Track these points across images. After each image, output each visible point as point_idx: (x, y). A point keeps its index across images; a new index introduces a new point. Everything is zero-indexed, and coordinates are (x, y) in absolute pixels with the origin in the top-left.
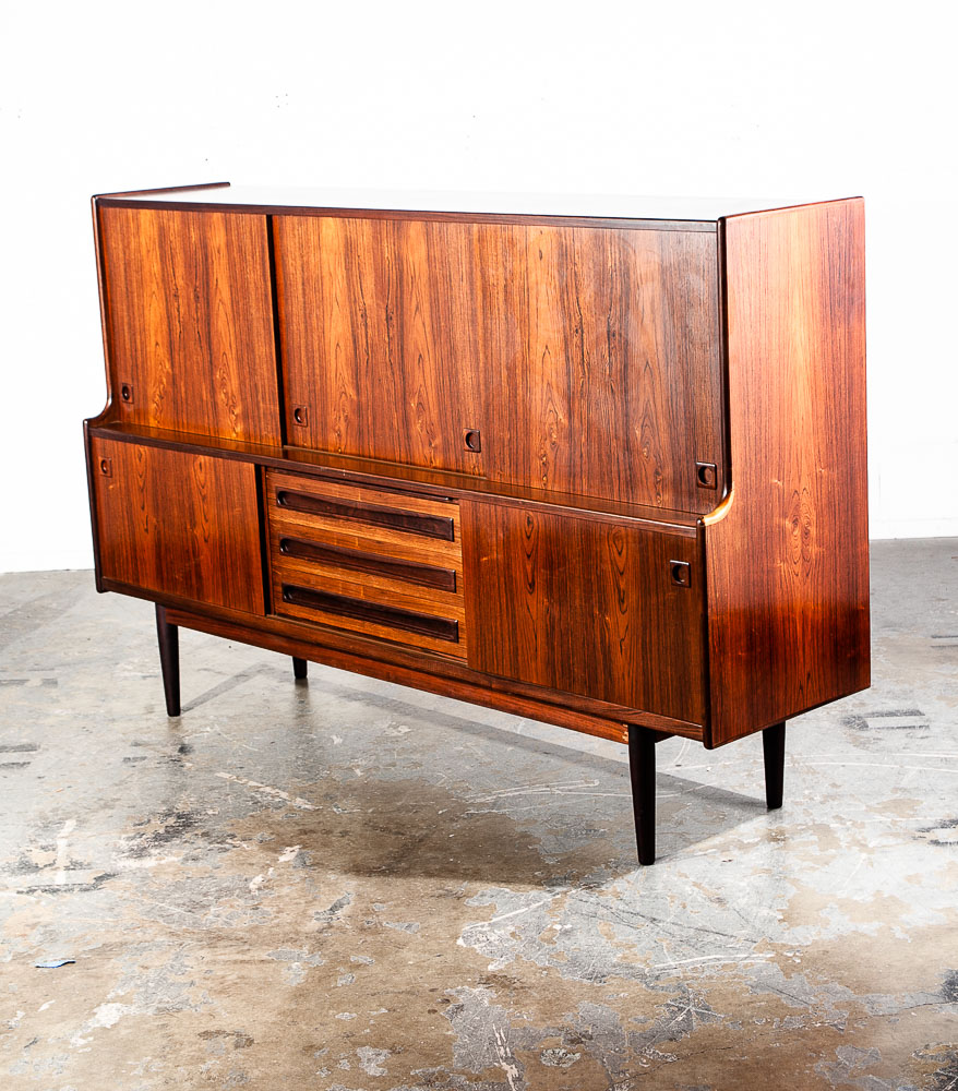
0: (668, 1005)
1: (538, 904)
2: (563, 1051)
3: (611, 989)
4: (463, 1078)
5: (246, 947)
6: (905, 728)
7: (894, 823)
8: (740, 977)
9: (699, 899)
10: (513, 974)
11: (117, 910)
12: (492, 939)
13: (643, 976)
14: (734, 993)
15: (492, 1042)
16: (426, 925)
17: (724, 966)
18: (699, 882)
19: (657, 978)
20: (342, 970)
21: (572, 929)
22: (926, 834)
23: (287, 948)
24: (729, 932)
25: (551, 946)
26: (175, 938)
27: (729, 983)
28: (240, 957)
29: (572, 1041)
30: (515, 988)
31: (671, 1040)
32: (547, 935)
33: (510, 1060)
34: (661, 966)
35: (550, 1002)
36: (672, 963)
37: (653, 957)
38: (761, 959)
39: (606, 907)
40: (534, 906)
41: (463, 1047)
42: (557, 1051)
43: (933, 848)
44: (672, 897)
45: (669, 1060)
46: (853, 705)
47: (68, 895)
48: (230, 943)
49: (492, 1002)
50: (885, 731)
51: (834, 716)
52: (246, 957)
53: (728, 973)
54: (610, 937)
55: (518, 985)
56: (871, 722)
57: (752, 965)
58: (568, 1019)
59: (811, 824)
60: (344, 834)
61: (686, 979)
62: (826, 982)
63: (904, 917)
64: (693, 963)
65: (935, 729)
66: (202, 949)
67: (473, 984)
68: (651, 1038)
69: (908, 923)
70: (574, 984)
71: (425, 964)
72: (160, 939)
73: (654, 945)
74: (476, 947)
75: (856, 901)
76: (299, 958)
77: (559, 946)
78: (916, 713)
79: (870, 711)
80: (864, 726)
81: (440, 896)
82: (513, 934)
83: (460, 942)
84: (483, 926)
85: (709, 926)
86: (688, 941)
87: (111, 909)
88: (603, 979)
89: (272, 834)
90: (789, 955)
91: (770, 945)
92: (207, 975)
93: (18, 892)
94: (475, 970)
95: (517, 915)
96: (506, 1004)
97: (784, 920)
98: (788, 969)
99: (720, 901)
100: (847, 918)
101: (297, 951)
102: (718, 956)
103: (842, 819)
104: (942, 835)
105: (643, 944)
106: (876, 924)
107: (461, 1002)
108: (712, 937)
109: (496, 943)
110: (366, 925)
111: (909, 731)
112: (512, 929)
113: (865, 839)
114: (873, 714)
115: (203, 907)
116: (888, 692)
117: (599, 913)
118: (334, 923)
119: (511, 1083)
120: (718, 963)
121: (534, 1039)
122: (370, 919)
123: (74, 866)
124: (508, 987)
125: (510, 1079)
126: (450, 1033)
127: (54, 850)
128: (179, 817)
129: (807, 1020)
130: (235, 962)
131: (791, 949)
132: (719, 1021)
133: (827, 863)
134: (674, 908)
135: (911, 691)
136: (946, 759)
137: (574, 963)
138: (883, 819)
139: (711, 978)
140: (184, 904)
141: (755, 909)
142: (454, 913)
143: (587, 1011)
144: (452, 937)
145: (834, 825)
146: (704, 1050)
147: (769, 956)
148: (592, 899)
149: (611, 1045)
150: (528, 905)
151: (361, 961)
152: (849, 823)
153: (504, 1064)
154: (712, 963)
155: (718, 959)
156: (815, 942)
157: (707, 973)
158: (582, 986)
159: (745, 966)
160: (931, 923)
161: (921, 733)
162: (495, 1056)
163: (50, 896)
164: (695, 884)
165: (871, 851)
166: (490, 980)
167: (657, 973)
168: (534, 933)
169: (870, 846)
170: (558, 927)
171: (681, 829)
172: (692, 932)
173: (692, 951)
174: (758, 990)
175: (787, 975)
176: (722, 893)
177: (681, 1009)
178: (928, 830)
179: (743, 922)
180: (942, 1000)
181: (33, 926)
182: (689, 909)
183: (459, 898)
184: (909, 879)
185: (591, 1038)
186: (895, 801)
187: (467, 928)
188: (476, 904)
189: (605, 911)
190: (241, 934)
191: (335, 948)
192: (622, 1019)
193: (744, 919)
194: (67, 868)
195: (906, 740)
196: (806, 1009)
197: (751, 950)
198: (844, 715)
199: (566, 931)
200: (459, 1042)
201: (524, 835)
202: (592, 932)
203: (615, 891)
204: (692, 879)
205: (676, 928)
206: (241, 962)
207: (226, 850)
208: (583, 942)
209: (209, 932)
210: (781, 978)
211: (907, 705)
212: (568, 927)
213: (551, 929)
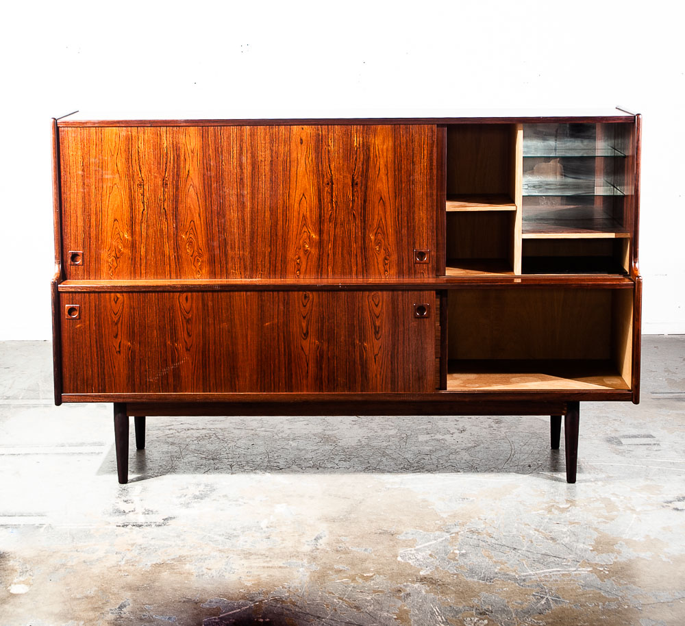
0: (534, 595)
1: (442, 539)
2: (476, 619)
3: (498, 586)
5: (268, 559)
6: (644, 444)
7: (649, 498)
8: (574, 581)
9: (540, 538)
10: (436, 577)
11: (182, 537)
12: (418, 557)
13: (516, 580)
14: (572, 589)
15: (433, 613)
16: (376, 549)
17: (563, 575)
18: (538, 528)
19: (524, 580)
20: (331, 572)
21: (466, 553)
22: (669, 504)
23: (294, 560)
24: (562, 556)
25: (456, 562)
26: (223, 553)
27: (568, 584)
28: (266, 565)
29: (481, 614)
30: (439, 585)
31: (540, 614)
32: (452, 556)
33: (445, 623)
34: (525, 574)
35: (462, 592)
36: (534, 573)
37: (519, 569)
38: (584, 571)
39: (484, 541)
40: (440, 540)
41: (416, 615)
42: (473, 619)
43: (676, 512)
44: (523, 537)
45: (541, 625)
46: (611, 431)
47: (148, 528)
48: (258, 557)
49: (427, 592)
50: (634, 447)
51: (600, 437)
52: (270, 565)
53: (566, 578)
54: (491, 558)
55: (440, 583)
56: (623, 441)
57: (580, 574)
58: (475, 601)
59: (598, 497)
60: (312, 497)
61: (541, 581)
62: (626, 584)
63: (665, 549)
64: (544, 573)
65: (663, 446)
66: (241, 559)
67: (413, 582)
68: (527, 612)
69: (669, 553)
70: (474, 582)
71: (381, 570)
72: (214, 554)
73: (518, 562)
74: (410, 561)
75: (635, 541)
76: (303, 566)
77: (461, 561)
78: (650, 436)
79: (621, 435)
80: (620, 443)
81: (380, 533)
82: (431, 555)
83: (399, 559)
84: (411, 551)
85: (549, 552)
86: (539, 562)
87: (178, 536)
88: (492, 580)
89: (267, 496)
90: (601, 569)
91: (587, 563)
92: (248, 574)
93: (117, 526)
94: (412, 575)
95: (431, 545)
96: (436, 593)
97: (594, 550)
98: (602, 577)
99: (552, 539)
100: (631, 550)
101: (300, 562)
102: (558, 569)
103: (617, 495)
104: (679, 505)
105: (511, 562)
106: (649, 554)
107: (408, 592)
108: (552, 559)
109: (422, 560)
110: (339, 549)
111: (648, 446)
112: (430, 552)
113: (633, 507)
114: (625, 437)
115: (236, 536)
116: (630, 424)
117: (480, 545)
118: (319, 547)
120: (559, 573)
121: (457, 612)
122: (341, 545)
123: (147, 512)
124: (435, 584)
126: (405, 608)
127: (132, 503)
128: (206, 486)
129: (620, 605)
130: (264, 567)
131: (602, 566)
132: (567, 603)
133: (613, 520)
134: (526, 544)
135: (645, 424)
136: (673, 463)
137: (472, 572)
138: (642, 495)
139: (557, 581)
140: (223, 535)
141: (575, 544)
142: (391, 543)
143: (486, 598)
144: (394, 556)
145: (613, 498)
146: (559, 620)
147: (589, 569)
148: (475, 537)
149: (504, 616)
150: (436, 539)
151: (341, 568)
152: (622, 498)
154: (555, 573)
155: (559, 571)
156: (615, 563)
157: (554, 578)
158: (479, 584)
159: (576, 575)
160: (682, 553)
161: (656, 448)
162: (436, 621)
163: (137, 528)
164: (535, 530)
165: (639, 513)
166: (423, 580)
167: (523, 578)
168: (443, 555)
169: (638, 510)
170: (458, 552)
171: (520, 499)
172: (539, 556)
173: (542, 566)
174: (586, 588)
175: (603, 581)
176: (553, 535)
177: (542, 598)
178: (671, 502)
179: (569, 551)
181: (133, 545)
182: (535, 543)
183: (392, 535)
184: (664, 528)
185: (492, 612)
186: (647, 485)
187: (402, 551)
188: (404, 538)
189: (484, 544)
190: (264, 552)
191: (324, 560)
192: (508, 602)
193: (569, 548)
194: (144, 513)
195: (646, 452)
196: (617, 599)
197: (577, 566)
198: (606, 436)
199: (463, 554)
200: (412, 613)
201: (424, 501)
202: (479, 555)
203: (488, 533)
204: (533, 527)
205: (529, 553)
206: (268, 567)
207: (240, 505)
208: (474, 561)
209: (242, 550)
210: (599, 582)
211: (643, 432)
212: (464, 551)
213: (453, 553)
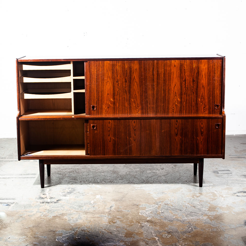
0: (187, 226)
2: (167, 235)
3: (175, 223)
4: (147, 239)
5: (94, 214)
7: (228, 192)
8: (201, 221)
9: (190, 206)
10: (153, 220)
11: (63, 207)
12: (147, 213)
13: (181, 221)
14: (201, 224)
15: (151, 233)
16: (132, 211)
18: (189, 203)
19: (184, 221)
20: (116, 219)
22: (235, 194)
23: (103, 215)
24: (197, 212)
25: (160, 215)
26: (77, 212)
27: (199, 222)
28: (93, 216)
29: (168, 233)
30: (154, 223)
31: (189, 233)
32: (158, 213)
35: (162, 225)
36: (187, 219)
37: (182, 217)
38: (205, 218)
40: (154, 207)
41: (146, 234)
42: (166, 235)
43: (237, 197)
44: (184, 206)
45: (190, 236)
46: (215, 169)
47: (51, 203)
48: (90, 213)
49: (149, 225)
50: (223, 174)
51: (211, 171)
52: (94, 216)
53: (199, 220)
54: (172, 213)
55: (154, 222)
56: (219, 172)
58: (167, 229)
59: (210, 192)
60: (109, 193)
61: (190, 221)
62: (220, 222)
63: (233, 210)
64: (191, 218)
65: (233, 174)
66: (84, 214)
67: (145, 222)
68: (185, 232)
69: (235, 211)
70: (166, 222)
71: (133, 218)
72: (74, 212)
73: (182, 215)
74: (144, 215)
75: (223, 207)
77: (162, 215)
78: (229, 170)
79: (219, 170)
80: (218, 173)
81: (133, 205)
82: (151, 213)
83: (140, 214)
84: (144, 211)
85: (193, 211)
86: (189, 215)
87: (62, 207)
88: (172, 221)
89: (93, 192)
91: (206, 215)
92: (86, 220)
94: (144, 219)
95: (151, 209)
96: (153, 226)
97: (208, 210)
98: (211, 220)
99: (194, 207)
100: (221, 210)
101: (105, 215)
104: (238, 194)
105: (179, 215)
106: (228, 211)
107: (143, 225)
108: (194, 214)
110: (119, 211)
111: (228, 174)
112: (151, 212)
113: (223, 195)
114: (219, 171)
115: (82, 206)
116: (222, 166)
117: (169, 209)
118: (112, 210)
119: (157, 241)
120: (196, 218)
121: (160, 232)
122: (119, 209)
124: (152, 223)
125: (157, 240)
126: (142, 231)
127: (46, 195)
128: (72, 189)
129: (217, 229)
131: (211, 216)
132: (199, 229)
133: (215, 200)
134: (185, 208)
135: (227, 166)
136: (237, 180)
137: (166, 218)
138: (226, 191)
139: (195, 221)
140: (78, 206)
141: (202, 208)
142: (137, 208)
143: (170, 227)
144: (138, 213)
145: (215, 192)
146: (196, 235)
147: (207, 217)
148: (166, 206)
149: (177, 234)
150: (153, 207)
151: (119, 217)
152: (218, 192)
153: (155, 237)
154: (195, 218)
156: (216, 215)
157: (194, 220)
158: (168, 223)
159: (202, 219)
160: (239, 211)
161: (231, 174)
162: (153, 236)
163: (48, 204)
165: (224, 197)
166: (148, 221)
167: (184, 220)
168: (155, 212)
169: (224, 196)
170: (160, 211)
171: (183, 193)
172: (189, 213)
173: (190, 216)
174: (206, 224)
175: (211, 221)
176: (194, 205)
177: (190, 227)
178: (235, 193)
180: (244, 225)
181: (46, 209)
182: (188, 208)
183: (138, 206)
184: (233, 203)
185: (172, 232)
186: (227, 188)
187: (141, 211)
188: (142, 207)
190: (92, 212)
191: (113, 215)
192: (178, 229)
193: (200, 210)
194: (50, 198)
195: (227, 176)
196: (216, 227)
197: (203, 216)
198: (213, 171)
199: (162, 212)
200: (144, 233)
201: (149, 194)
202: (168, 212)
203: (171, 205)
204: (187, 202)
205: (186, 212)
206: (93, 217)
207: (84, 195)
208: (166, 214)
209: (84, 211)
210: (210, 221)
211: (226, 169)
212: (163, 211)
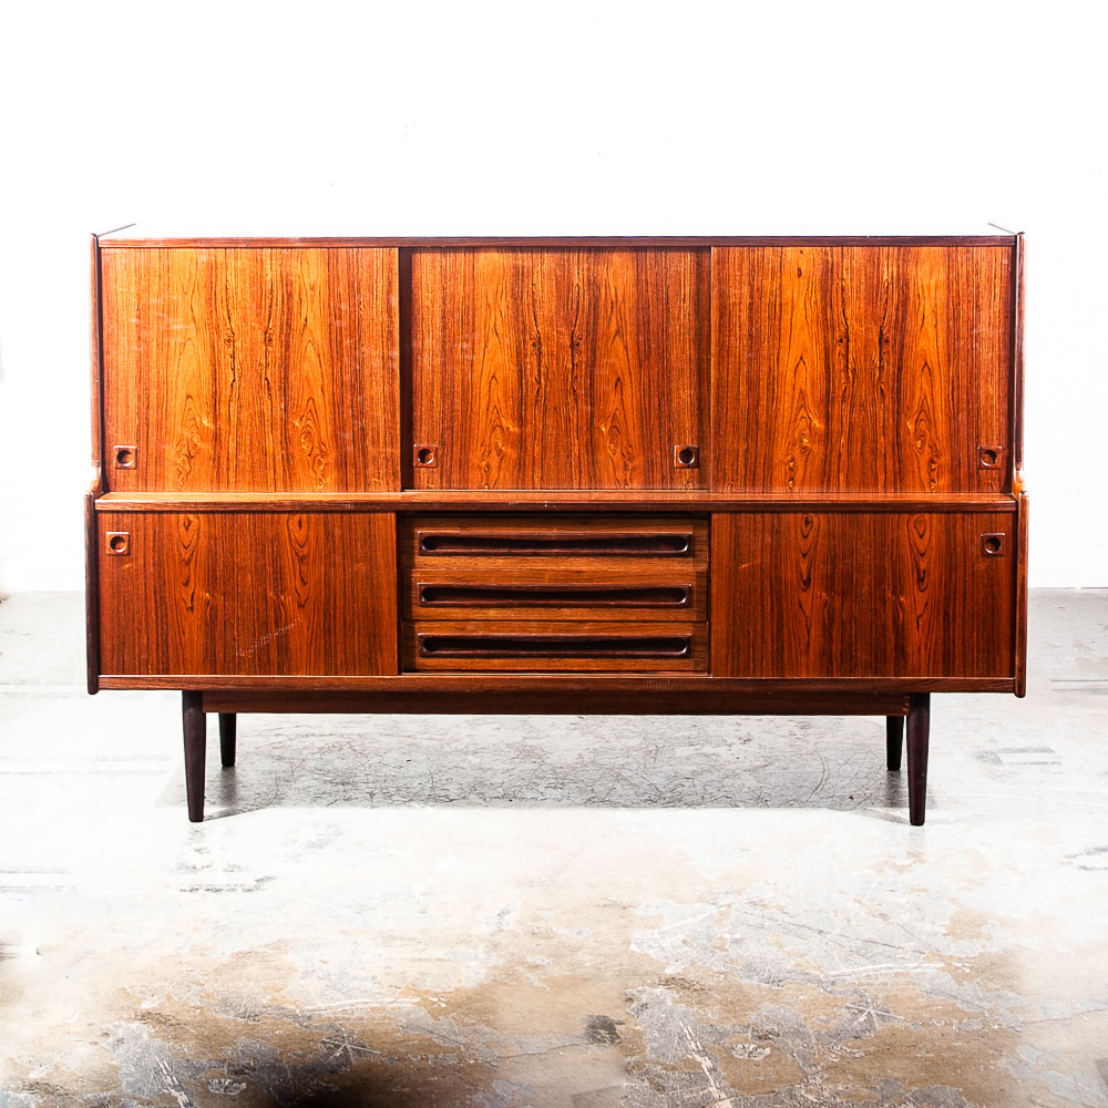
0: (848, 1008)
1: (704, 916)
2: (753, 1046)
3: (790, 992)
4: (659, 1068)
5: (421, 947)
6: (1037, 763)
7: (1041, 848)
8: (914, 984)
9: (862, 914)
10: (691, 977)
11: (285, 909)
12: (664, 945)
13: (820, 982)
14: (910, 998)
15: (682, 1037)
16: (596, 931)
17: (896, 974)
18: (860, 898)
19: (833, 983)
20: (521, 969)
21: (742, 939)
22: (1073, 860)
23: (463, 948)
24: (896, 943)
25: (724, 953)
26: (348, 936)
27: (903, 990)
28: (417, 955)
29: (760, 1038)
30: (695, 990)
31: (856, 1038)
32: (718, 943)
33: (704, 1052)
34: (835, 973)
35: (731, 1002)
36: (851, 971)
37: (826, 965)
38: (931, 968)
39: (772, 919)
40: (700, 917)
41: (655, 1040)
42: (747, 1046)
43: (1082, 872)
44: (835, 912)
45: (857, 1055)
46: (984, 741)
47: (233, 894)
48: (405, 943)
49: (674, 1001)
50: (1020, 767)
51: (967, 751)
52: (424, 956)
53: (902, 980)
54: (781, 946)
55: (697, 987)
56: (1004, 758)
57: (923, 974)
58: (752, 1017)
59: (960, 849)
61: (861, 984)
62: (998, 990)
63: (1063, 933)
64: (866, 971)
65: (1067, 765)
66: (377, 947)
67: (653, 985)
68: (837, 1036)
69: (1068, 939)
70: (752, 986)
71: (603, 966)
72: (333, 937)
73: (825, 954)
74: (650, 952)
75: (1015, 919)
76: (476, 958)
77: (733, 952)
78: (1046, 750)
79: (1001, 748)
80: (998, 761)
81: (605, 906)
82: (684, 942)
83: (633, 947)
84: (653, 934)
85: (876, 938)
86: (857, 952)
87: (279, 908)
88: (781, 984)
89: (425, 845)
90: (958, 965)
91: (937, 955)
92: (388, 971)
93: (181, 890)
94: (653, 973)
95: (685, 925)
96: (689, 1004)
97: (948, 935)
98: (959, 978)
99: (883, 916)
100: (1008, 933)
101: (472, 951)
102: (890, 965)
103: (989, 845)
104: (1088, 861)
105: (814, 953)
106: (1038, 939)
107: (644, 1001)
108: (880, 949)
109: (670, 949)
110: (537, 931)
111: (1042, 766)
112: (683, 937)
113: (1015, 863)
114: (1005, 751)
116: (1016, 731)
117: (766, 925)
118: (504, 927)
119: (708, 1073)
120: (890, 971)
121: (722, 1035)
122: (539, 925)
123: (232, 869)
124: (689, 989)
125: (705, 1069)
126: (638, 1028)
127: (208, 852)
128: (329, 826)
129: (985, 1023)
130: (413, 960)
131: (960, 960)
132: (900, 1021)
133: (981, 884)
134: (839, 923)
135: (1038, 730)
136: (1082, 793)
137: (750, 969)
138: (1029, 845)
139: (886, 984)
141: (918, 924)
142: (622, 922)
143: (769, 1012)
144: (624, 943)
145: (982, 850)
146: (887, 1049)
147: (939, 965)
148: (758, 912)
149: (797, 1041)
150: (695, 916)
151: (538, 962)
152: (997, 849)
153: (697, 1056)
154: (883, 971)
155: (890, 968)
156: (981, 955)
157: (881, 980)
158: (760, 989)
159: (917, 974)
160: (1090, 939)
161: (1055, 768)
162: (687, 1050)
163: (214, 894)
164: (856, 901)
165: (1023, 874)
166: (669, 982)
167: (832, 979)
168: (705, 942)
169: (1022, 869)
170: (728, 936)
171: (833, 851)
172: (860, 943)
173: (863, 960)
174: (933, 996)
175: (960, 984)
176: (883, 909)
177: (861, 1012)
178: (1075, 856)
179: (909, 935)
181: (204, 922)
182: (854, 923)
183: (624, 908)
185: (778, 1035)
186: (1038, 829)
187: (638, 935)
188: (642, 913)
189: (771, 923)
190: (414, 935)
191: (511, 949)
192: (805, 1019)
193: (908, 931)
194: (225, 870)
195: (1039, 775)
196: (983, 1013)
197: (920, 960)
198: (977, 750)
199: (737, 940)
200: (648, 1036)
201: (679, 853)
202: (763, 941)
203: (779, 905)
204: (852, 896)
205: (844, 939)
206: (419, 960)
208: (754, 951)
209: (380, 932)
210: (954, 986)
211: (1036, 743)
212: (738, 936)
213: (721, 938)
